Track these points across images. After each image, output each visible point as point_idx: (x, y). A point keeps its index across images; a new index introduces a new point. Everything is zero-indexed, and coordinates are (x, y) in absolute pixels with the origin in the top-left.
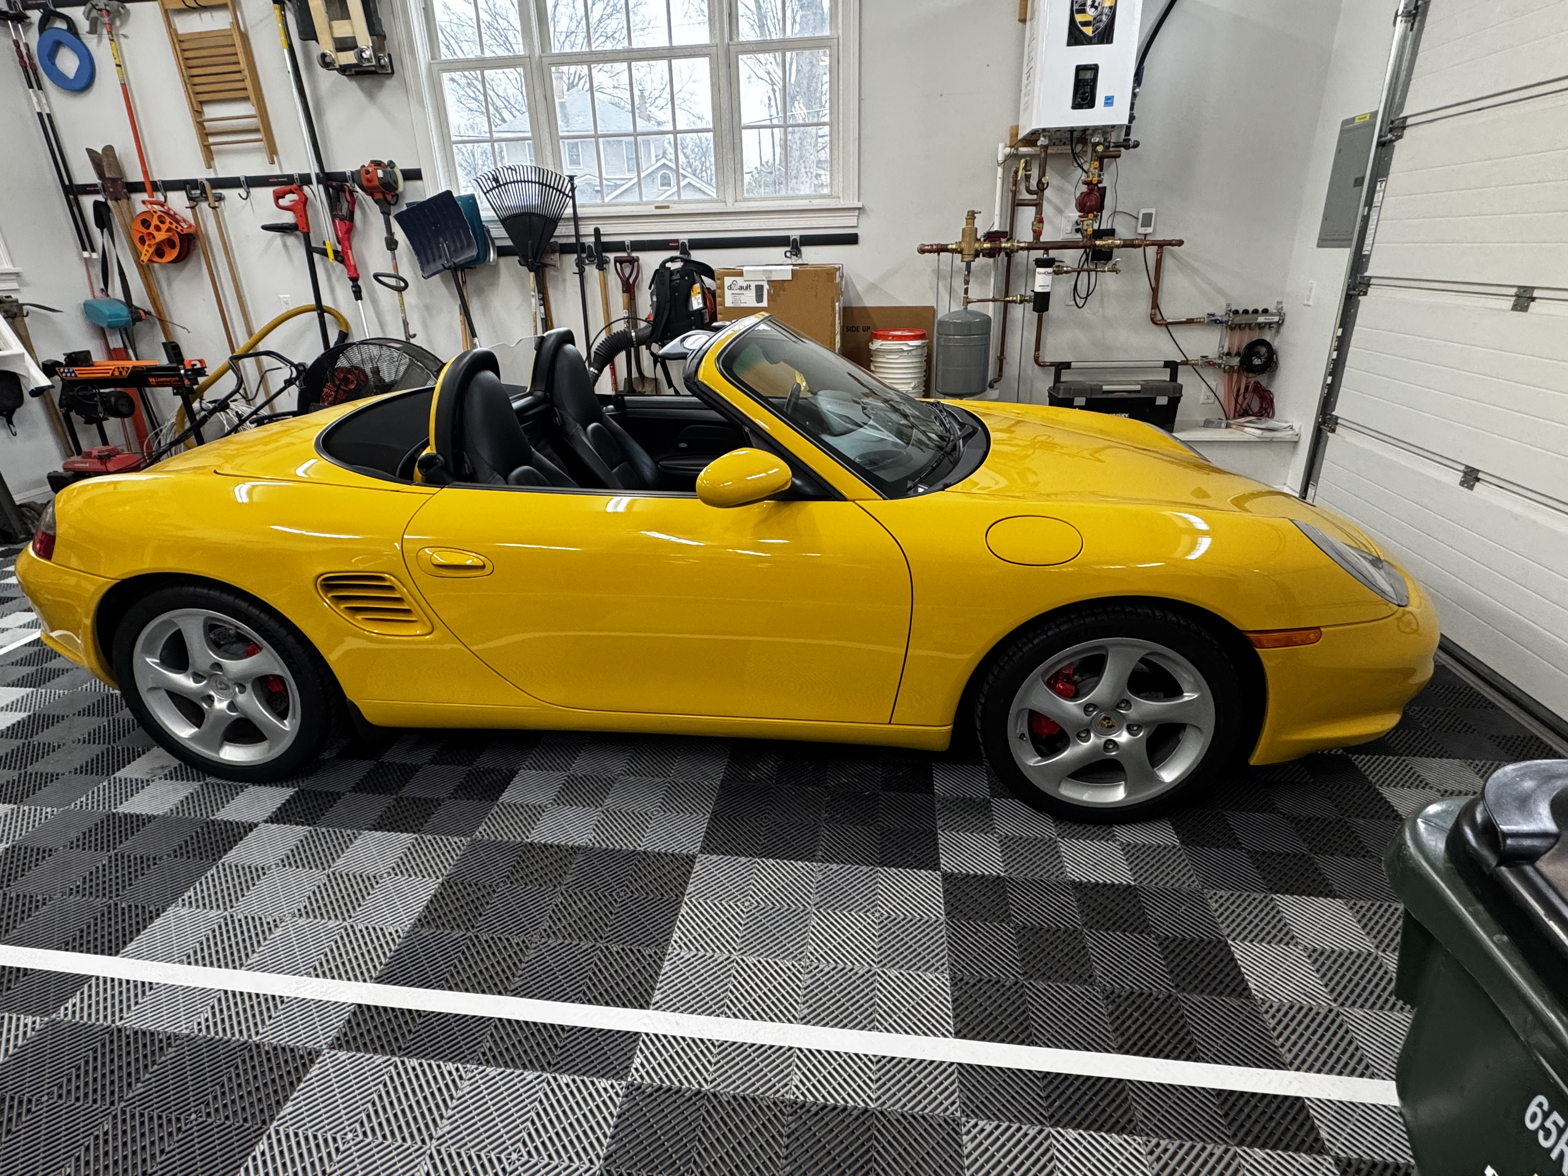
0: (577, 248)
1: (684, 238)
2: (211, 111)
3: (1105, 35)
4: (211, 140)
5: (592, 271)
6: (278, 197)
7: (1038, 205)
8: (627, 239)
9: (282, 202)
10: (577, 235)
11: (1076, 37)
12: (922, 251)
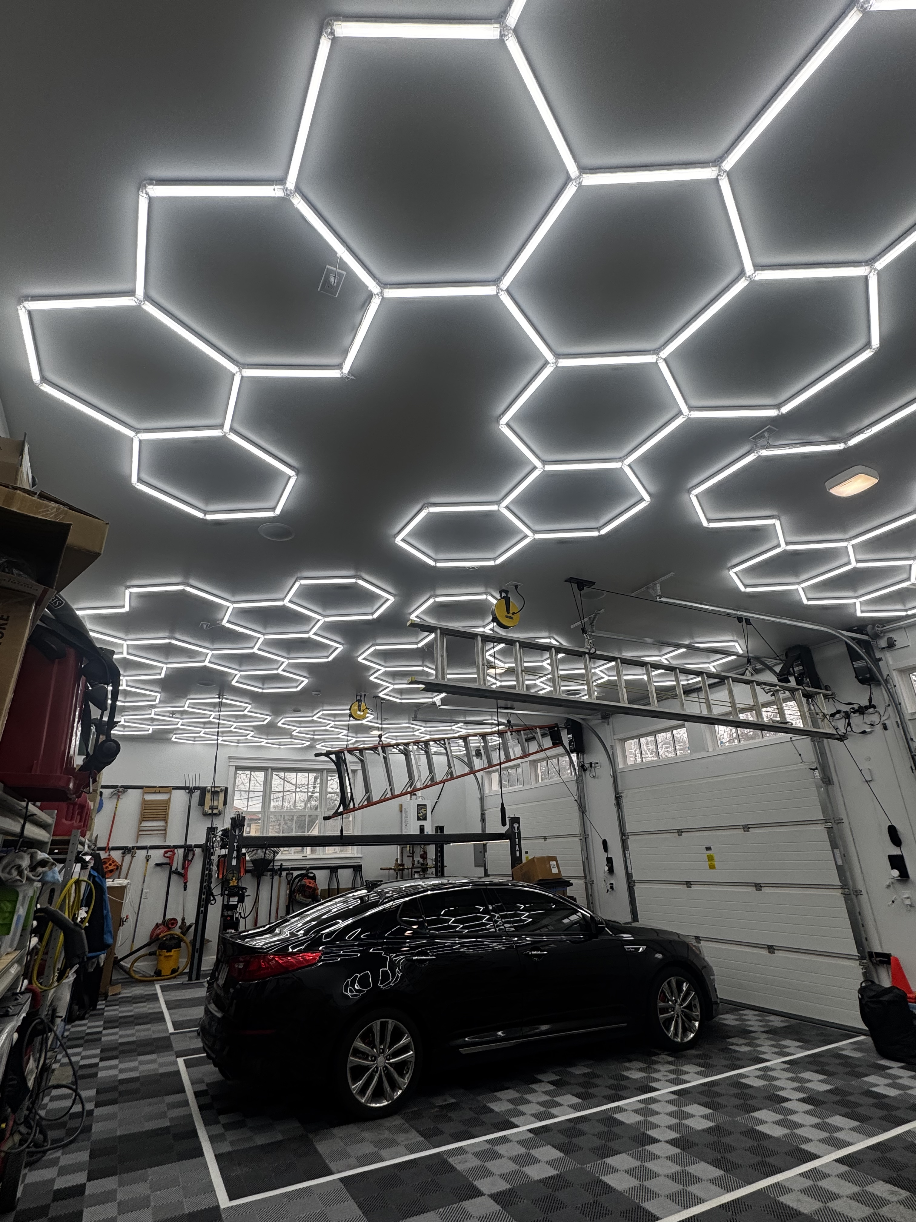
0: (272, 870)
1: (308, 866)
2: (145, 824)
3: (425, 819)
4: (141, 833)
5: (276, 878)
6: (166, 853)
7: (413, 857)
8: (290, 867)
9: (166, 855)
10: (273, 866)
11: (419, 819)
12: (381, 869)
